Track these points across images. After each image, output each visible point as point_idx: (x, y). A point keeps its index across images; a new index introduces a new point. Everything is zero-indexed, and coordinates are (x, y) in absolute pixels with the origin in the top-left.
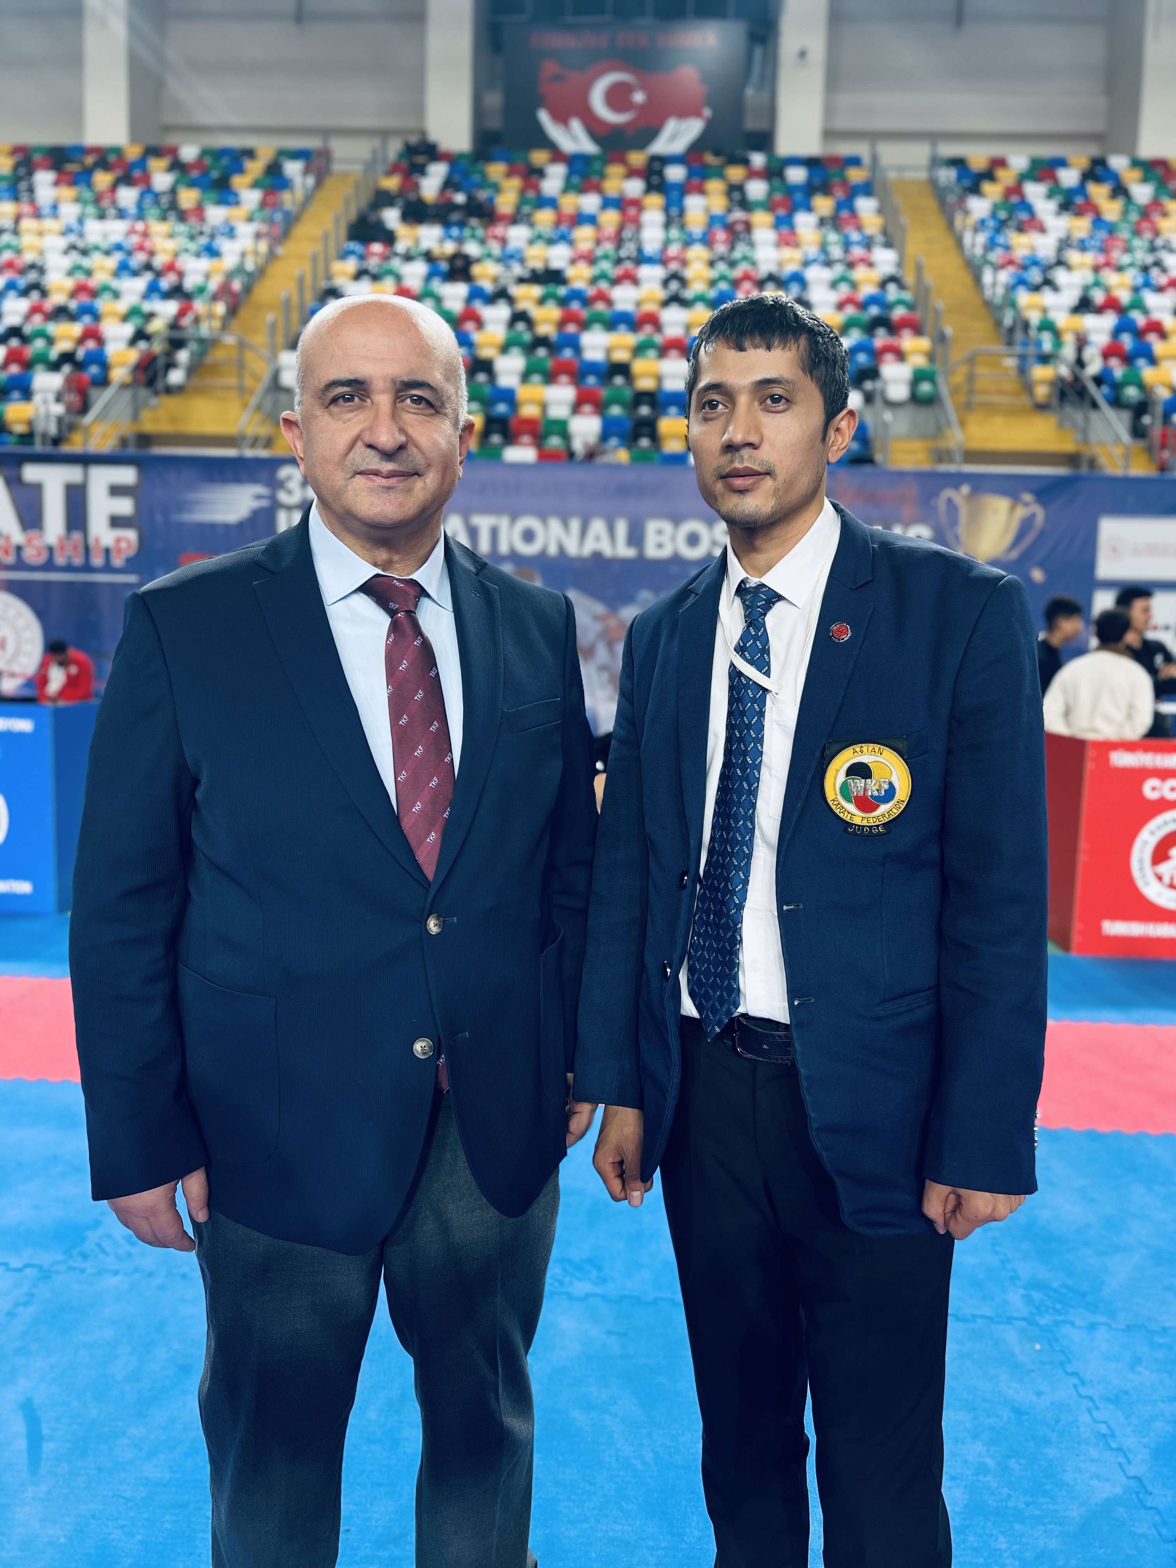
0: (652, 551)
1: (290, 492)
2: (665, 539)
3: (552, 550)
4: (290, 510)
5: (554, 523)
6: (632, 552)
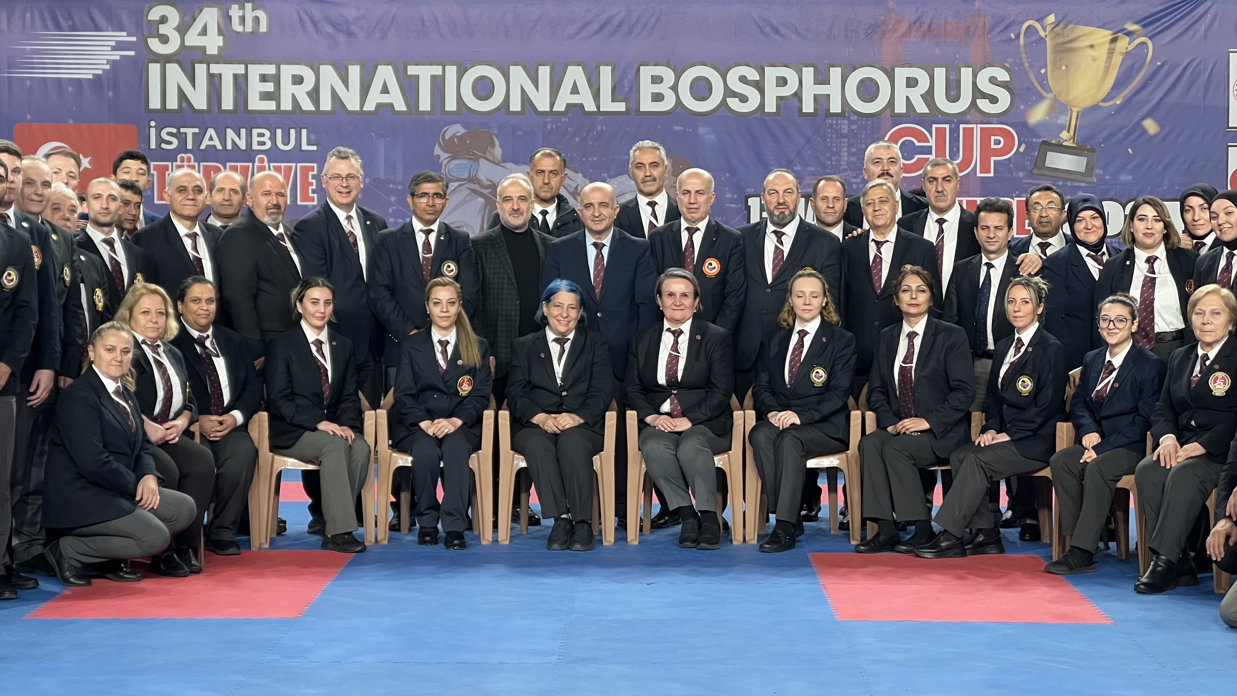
0: (647, 105)
1: (164, 40)
2: (664, 88)
3: (515, 105)
4: (164, 60)
5: (517, 73)
6: (621, 107)
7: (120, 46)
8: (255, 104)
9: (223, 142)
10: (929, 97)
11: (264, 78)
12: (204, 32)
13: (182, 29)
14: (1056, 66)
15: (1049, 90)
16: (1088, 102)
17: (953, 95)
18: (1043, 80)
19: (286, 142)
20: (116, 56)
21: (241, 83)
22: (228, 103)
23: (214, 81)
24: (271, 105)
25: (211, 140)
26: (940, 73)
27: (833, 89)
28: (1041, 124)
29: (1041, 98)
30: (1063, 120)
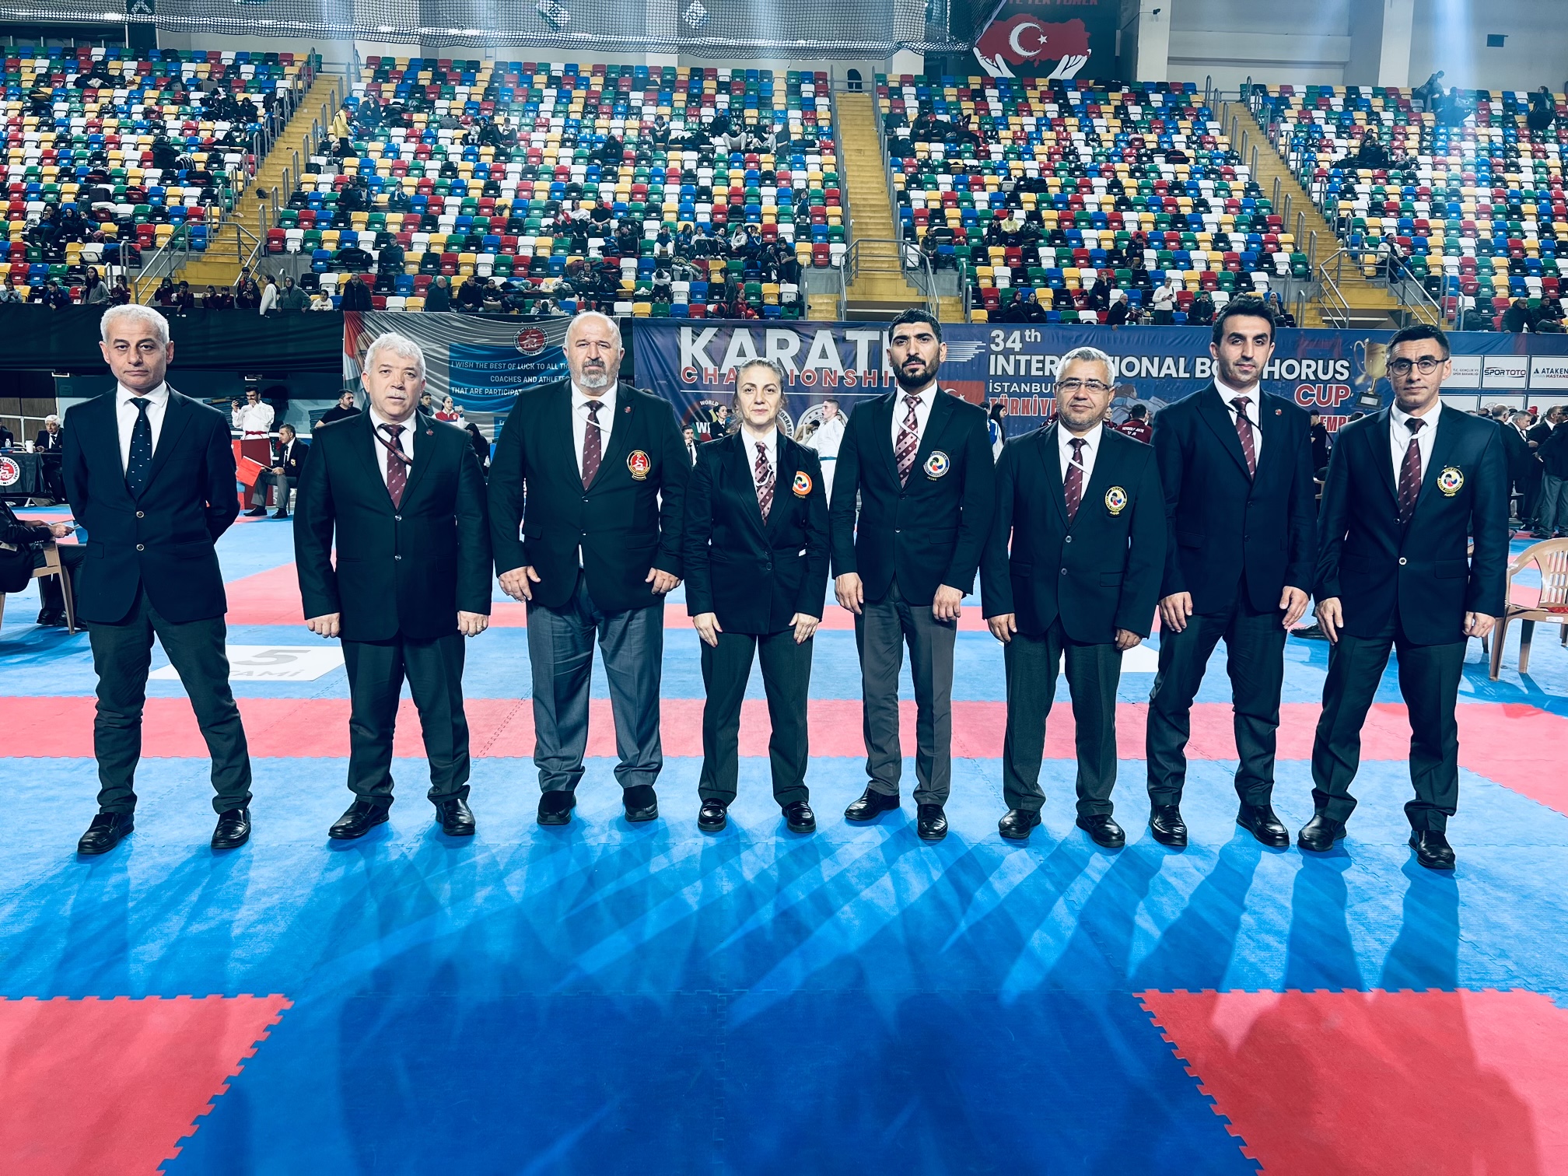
3: (1143, 374)
4: (997, 354)
5: (1145, 360)
6: (1188, 375)
7: (979, 348)
8: (1034, 372)
9: (1020, 389)
10: (1315, 373)
11: (1038, 361)
12: (1014, 342)
13: (1005, 340)
14: (1368, 360)
15: (1364, 370)
16: (1380, 376)
17: (1325, 372)
18: (1362, 366)
19: (1046, 389)
20: (977, 352)
21: (1028, 363)
22: (1022, 373)
23: (1017, 363)
24: (1041, 373)
25: (1015, 388)
26: (1321, 362)
27: (1276, 369)
28: (1361, 385)
29: (1361, 374)
30: (1369, 383)
